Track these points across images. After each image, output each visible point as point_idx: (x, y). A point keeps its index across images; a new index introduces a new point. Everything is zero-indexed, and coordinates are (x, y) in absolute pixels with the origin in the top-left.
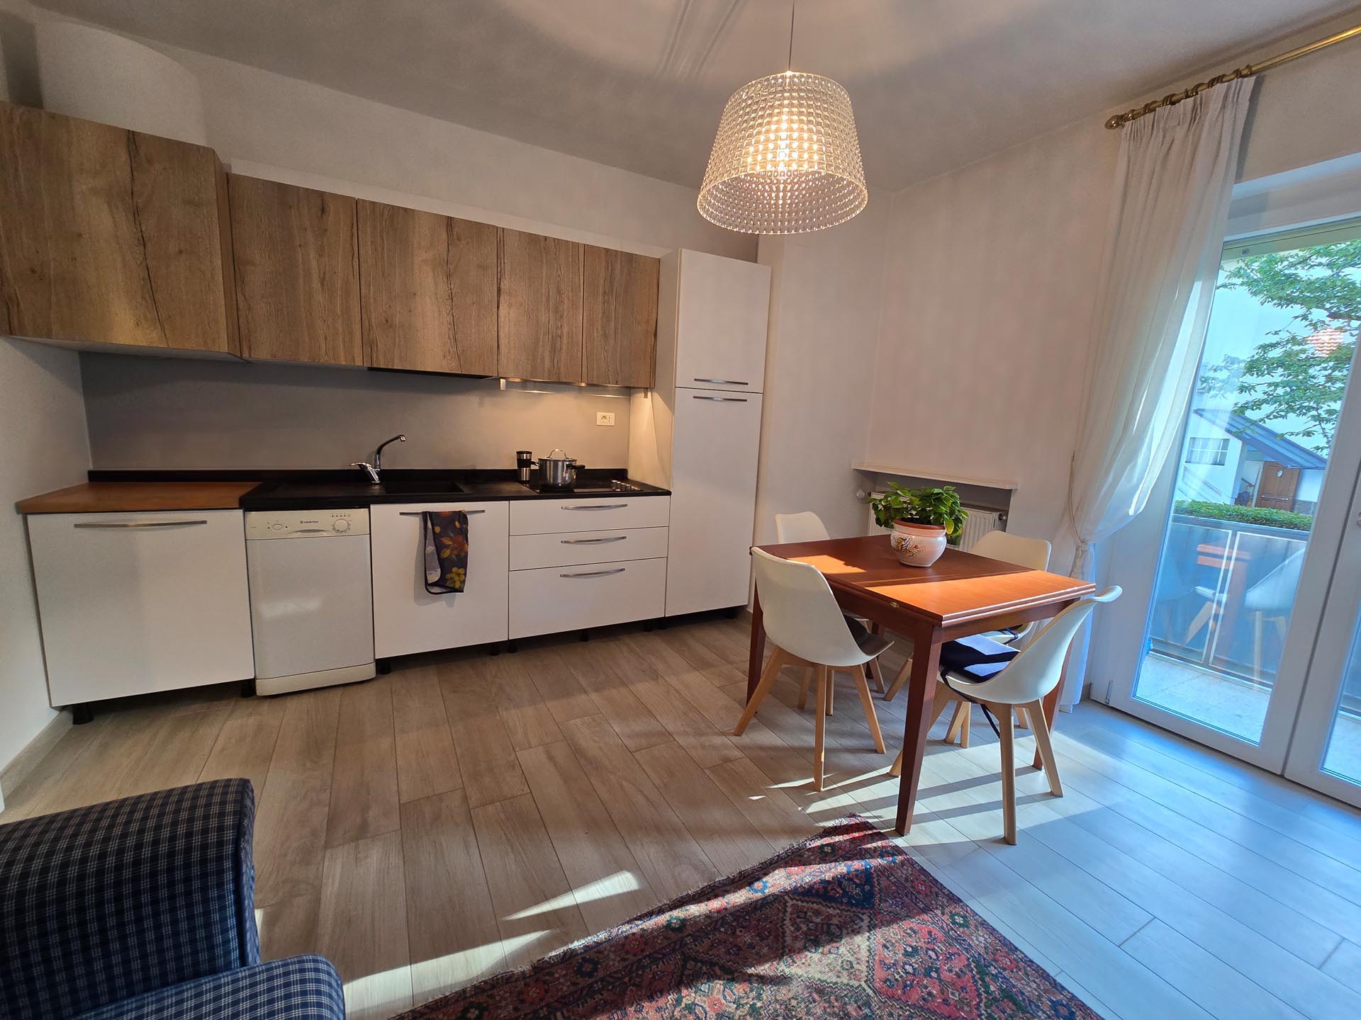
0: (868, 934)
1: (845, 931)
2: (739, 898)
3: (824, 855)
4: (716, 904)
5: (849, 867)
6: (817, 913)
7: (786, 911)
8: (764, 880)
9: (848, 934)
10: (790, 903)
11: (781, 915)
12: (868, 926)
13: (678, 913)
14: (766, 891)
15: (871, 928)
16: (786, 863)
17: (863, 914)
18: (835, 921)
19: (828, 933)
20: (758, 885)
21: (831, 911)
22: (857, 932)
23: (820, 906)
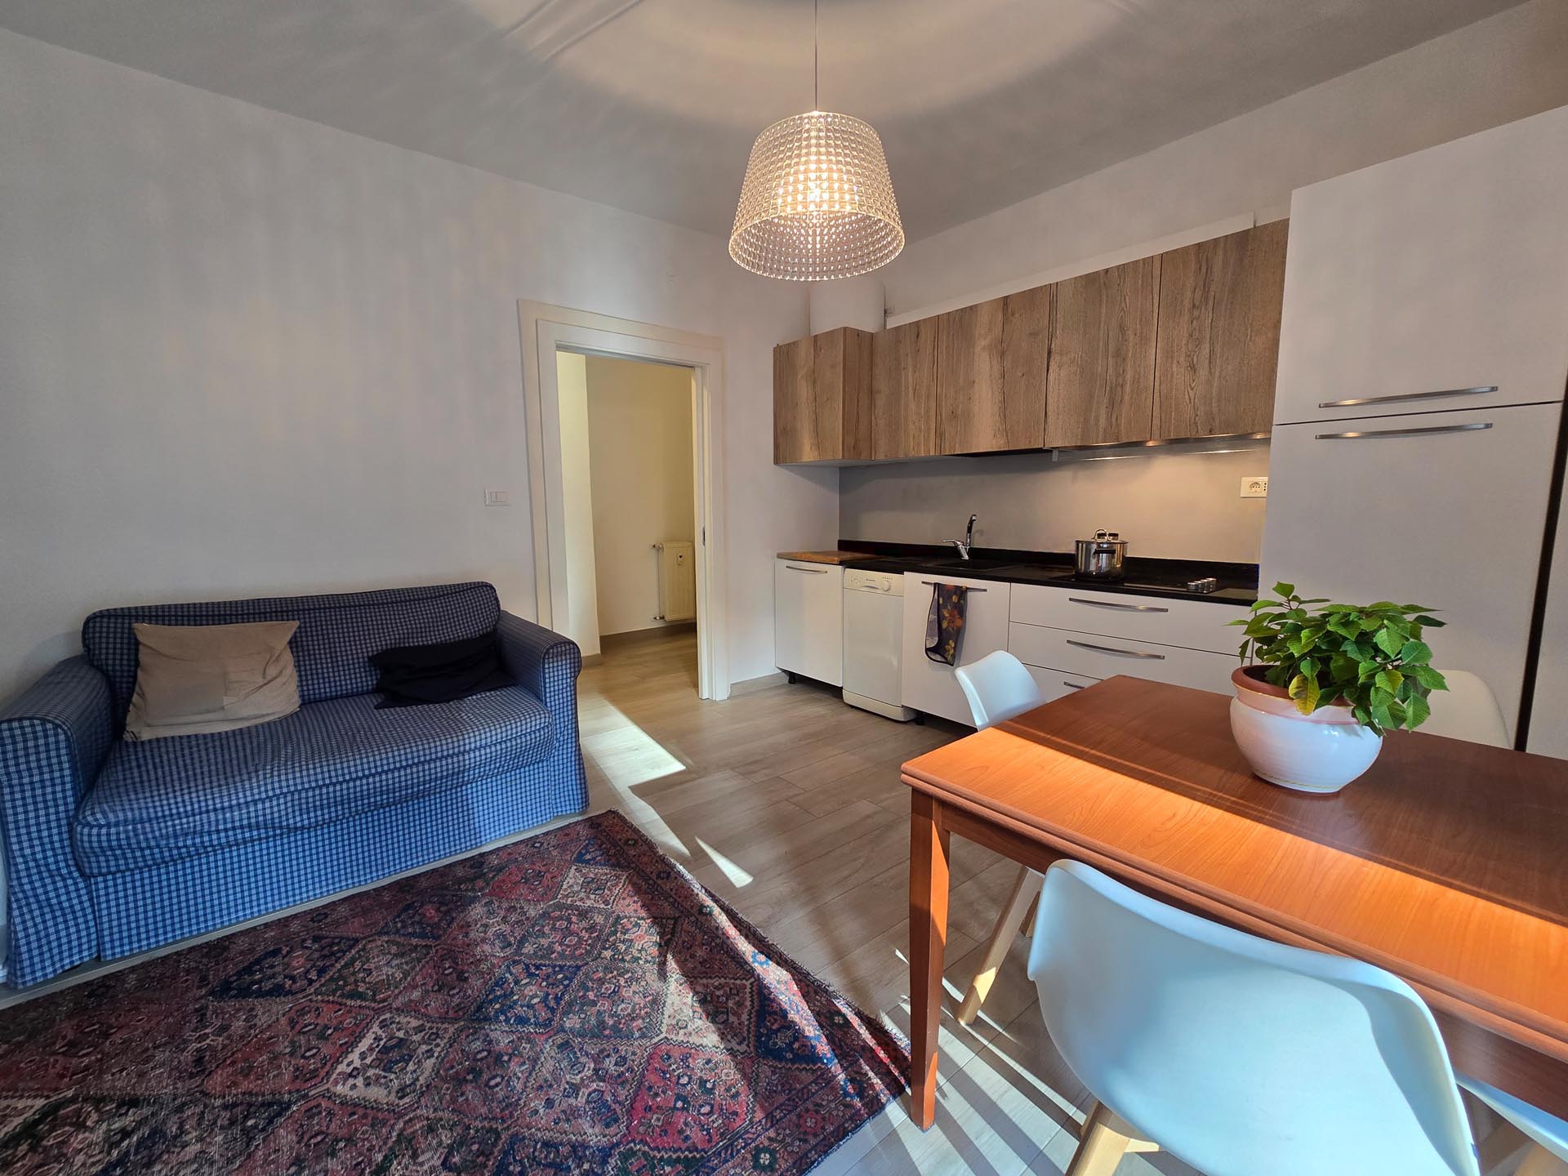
0: (722, 1047)
1: (721, 1026)
2: (745, 947)
3: (827, 1017)
4: (732, 932)
5: (817, 1038)
6: (740, 1004)
7: (736, 979)
8: (770, 962)
9: (719, 1029)
10: (748, 983)
11: (731, 976)
12: (732, 1049)
13: (717, 910)
14: (756, 964)
15: (732, 1052)
16: (800, 981)
17: (748, 1046)
18: (732, 1019)
19: (717, 1012)
20: (762, 958)
21: (745, 1017)
22: (723, 1036)
23: (749, 1008)
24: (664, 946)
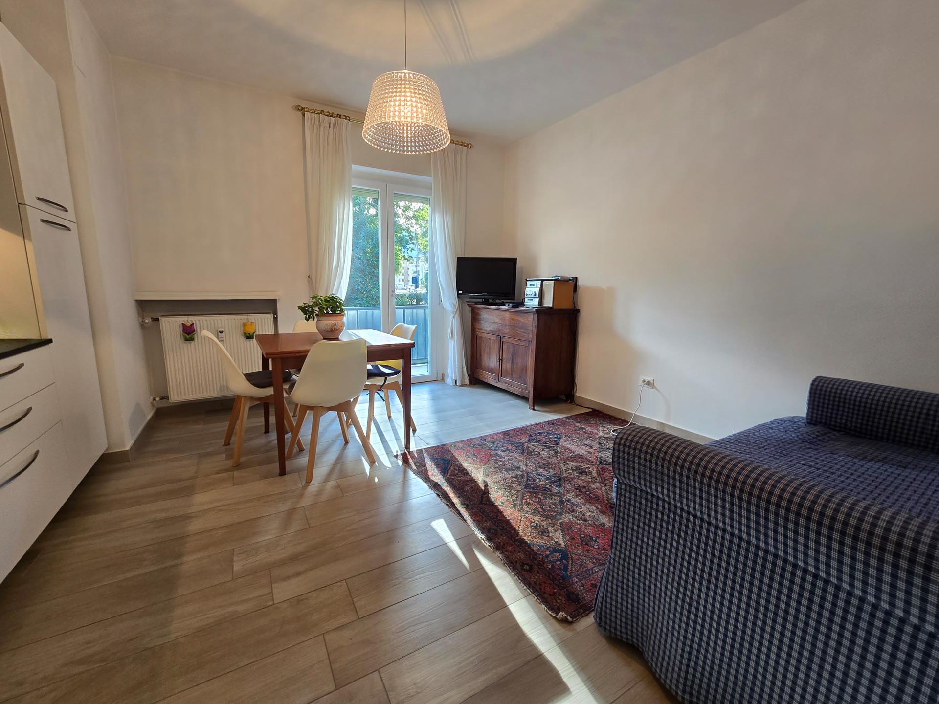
2: (447, 489)
6: (453, 472)
8: (437, 482)
10: (448, 477)
11: (454, 480)
13: (458, 506)
18: (456, 469)
19: (463, 471)
20: (440, 484)
21: (452, 469)
24: (486, 492)
